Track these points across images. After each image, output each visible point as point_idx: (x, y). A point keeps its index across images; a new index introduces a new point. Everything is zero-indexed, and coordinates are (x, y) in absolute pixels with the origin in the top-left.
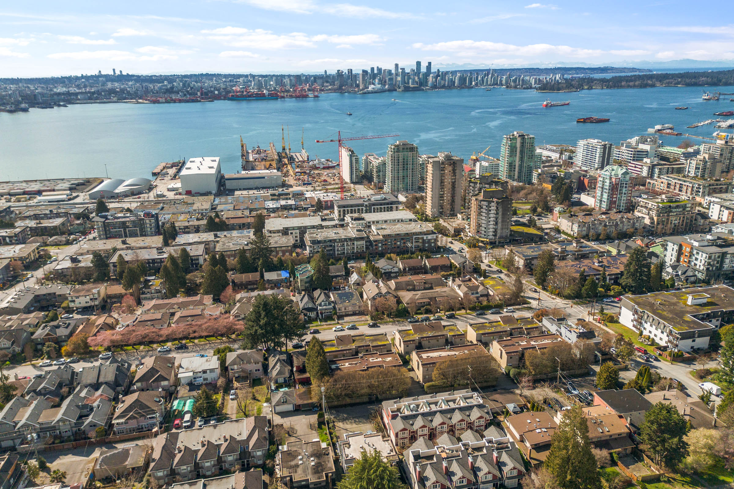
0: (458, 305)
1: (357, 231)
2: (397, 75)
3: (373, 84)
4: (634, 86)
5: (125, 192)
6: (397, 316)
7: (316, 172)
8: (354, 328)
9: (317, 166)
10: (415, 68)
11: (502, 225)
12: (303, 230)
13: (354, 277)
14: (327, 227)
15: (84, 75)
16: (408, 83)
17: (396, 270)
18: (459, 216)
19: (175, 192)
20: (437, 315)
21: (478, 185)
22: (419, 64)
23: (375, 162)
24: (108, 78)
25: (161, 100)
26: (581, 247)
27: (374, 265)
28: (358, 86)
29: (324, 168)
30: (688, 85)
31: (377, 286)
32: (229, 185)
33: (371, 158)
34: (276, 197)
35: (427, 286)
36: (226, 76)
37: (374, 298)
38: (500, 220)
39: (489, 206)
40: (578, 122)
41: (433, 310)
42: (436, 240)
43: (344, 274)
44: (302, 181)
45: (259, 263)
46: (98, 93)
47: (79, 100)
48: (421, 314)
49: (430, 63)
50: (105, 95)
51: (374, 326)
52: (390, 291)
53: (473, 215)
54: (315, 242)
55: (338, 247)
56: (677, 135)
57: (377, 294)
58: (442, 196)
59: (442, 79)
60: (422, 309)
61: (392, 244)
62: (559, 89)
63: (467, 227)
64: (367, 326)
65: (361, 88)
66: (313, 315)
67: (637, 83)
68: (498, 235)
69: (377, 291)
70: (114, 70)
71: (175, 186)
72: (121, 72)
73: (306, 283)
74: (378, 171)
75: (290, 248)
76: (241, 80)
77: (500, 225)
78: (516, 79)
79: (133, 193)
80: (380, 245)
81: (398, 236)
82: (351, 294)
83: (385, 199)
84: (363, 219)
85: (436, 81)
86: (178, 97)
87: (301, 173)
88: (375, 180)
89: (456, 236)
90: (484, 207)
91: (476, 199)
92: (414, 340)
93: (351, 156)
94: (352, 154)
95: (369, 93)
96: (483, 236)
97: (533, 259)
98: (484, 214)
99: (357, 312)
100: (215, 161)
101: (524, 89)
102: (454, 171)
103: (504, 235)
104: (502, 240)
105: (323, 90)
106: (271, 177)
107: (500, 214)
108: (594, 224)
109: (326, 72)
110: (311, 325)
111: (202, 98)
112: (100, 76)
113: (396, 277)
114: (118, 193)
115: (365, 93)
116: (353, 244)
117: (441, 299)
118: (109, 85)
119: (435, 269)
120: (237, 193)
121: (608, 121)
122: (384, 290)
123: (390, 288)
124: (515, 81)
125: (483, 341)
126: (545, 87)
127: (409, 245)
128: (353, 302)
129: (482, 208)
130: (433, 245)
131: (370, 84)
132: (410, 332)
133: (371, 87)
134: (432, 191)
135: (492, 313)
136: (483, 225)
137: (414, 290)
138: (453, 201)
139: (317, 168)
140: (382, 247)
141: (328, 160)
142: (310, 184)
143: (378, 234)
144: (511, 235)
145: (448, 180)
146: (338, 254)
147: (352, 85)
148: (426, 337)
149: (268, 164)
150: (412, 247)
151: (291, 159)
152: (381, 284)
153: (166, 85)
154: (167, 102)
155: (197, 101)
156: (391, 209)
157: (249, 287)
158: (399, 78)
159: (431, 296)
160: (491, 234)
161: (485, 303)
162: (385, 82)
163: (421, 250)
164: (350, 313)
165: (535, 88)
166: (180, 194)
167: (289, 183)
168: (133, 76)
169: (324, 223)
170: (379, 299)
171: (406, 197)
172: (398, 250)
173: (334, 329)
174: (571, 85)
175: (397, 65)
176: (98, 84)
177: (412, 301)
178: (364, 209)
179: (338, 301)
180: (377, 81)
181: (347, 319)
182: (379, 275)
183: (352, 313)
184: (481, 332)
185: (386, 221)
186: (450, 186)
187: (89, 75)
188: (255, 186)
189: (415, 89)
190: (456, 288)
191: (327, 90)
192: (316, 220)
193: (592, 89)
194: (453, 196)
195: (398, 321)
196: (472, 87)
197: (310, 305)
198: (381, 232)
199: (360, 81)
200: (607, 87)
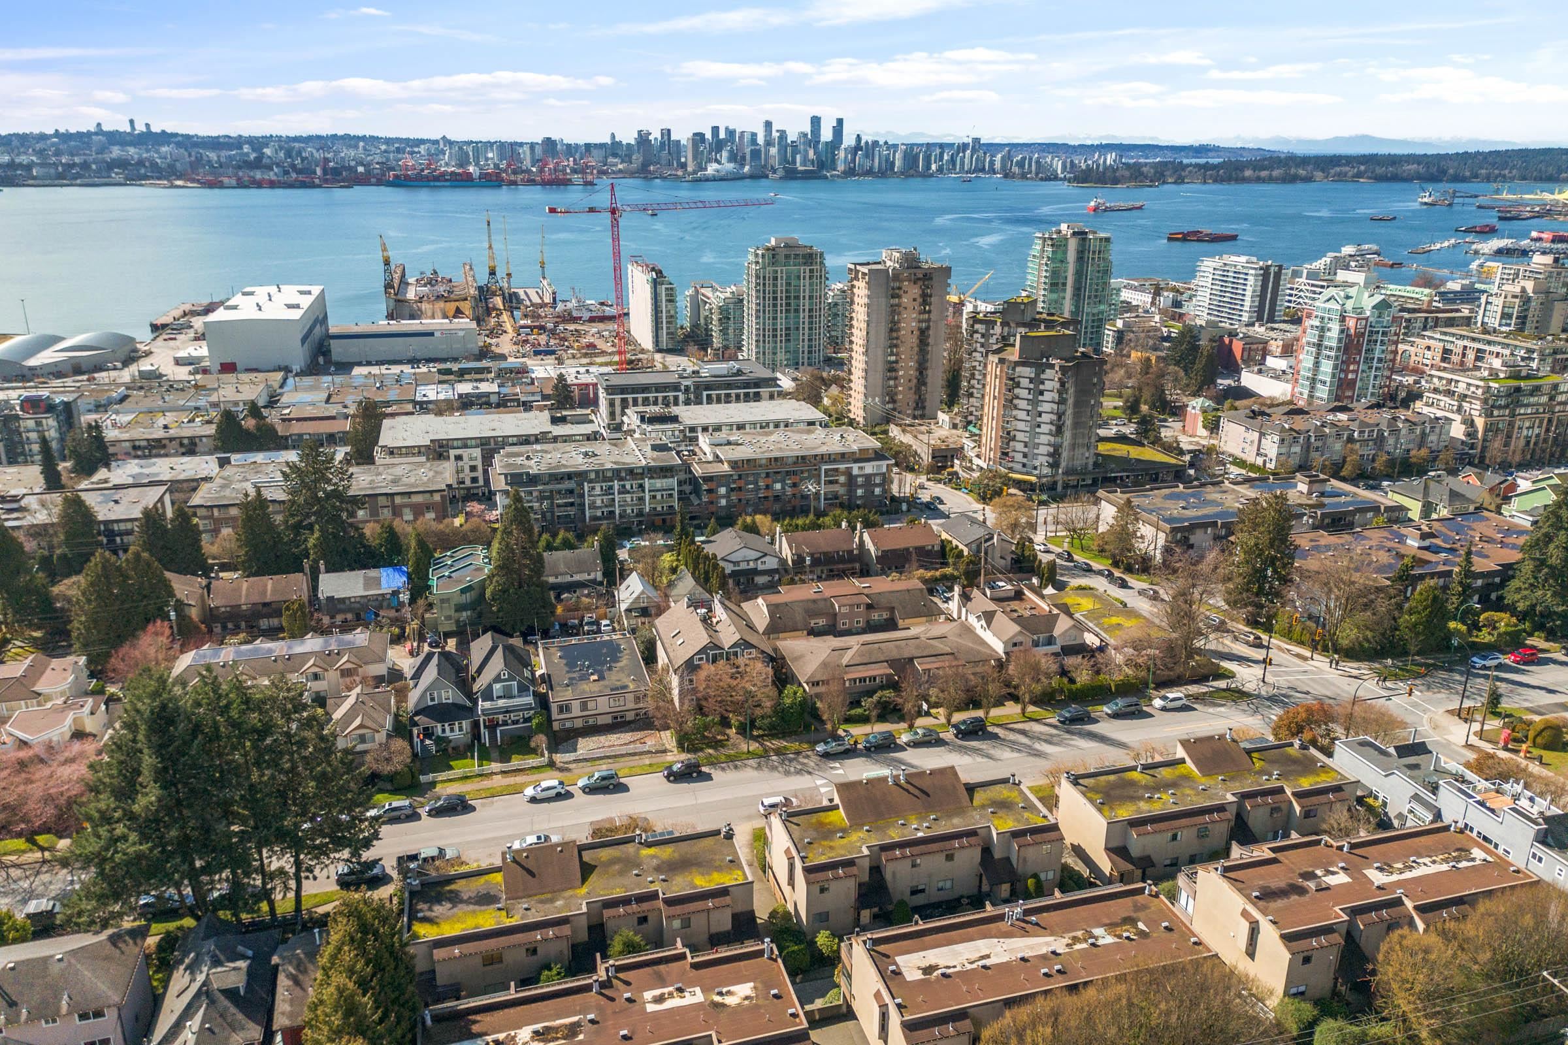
0: (993, 689)
1: (655, 448)
2: (769, 143)
3: (719, 162)
4: (1270, 180)
5: (56, 364)
6: (775, 731)
7: (571, 327)
8: (609, 786)
9: (575, 314)
10: (807, 129)
11: (1074, 436)
12: (490, 447)
13: (631, 589)
14: (567, 439)
15: (62, 130)
16: (794, 162)
17: (771, 563)
18: (943, 417)
19: (191, 368)
20: (921, 722)
21: (998, 329)
22: (816, 121)
23: (716, 298)
24: (114, 137)
25: (226, 180)
26: (1322, 494)
27: (699, 549)
28: (683, 166)
29: (592, 320)
30: (1379, 179)
31: (706, 621)
32: (338, 350)
33: (708, 292)
34: (452, 377)
35: (875, 616)
36: (388, 141)
37: (690, 666)
38: (1068, 421)
39: (1037, 380)
40: (1170, 239)
41: (908, 706)
42: (886, 480)
43: (599, 576)
44: (533, 345)
45: (311, 542)
46: (85, 166)
47: (34, 178)
48: (864, 720)
49: (840, 122)
50: (99, 171)
51: (689, 774)
52: (753, 639)
53: (991, 410)
54: (517, 479)
55: (594, 496)
56: (1392, 266)
57: (703, 650)
58: (891, 368)
59: (867, 156)
60: (867, 702)
61: (757, 489)
62: (1116, 181)
63: (968, 444)
64: (659, 778)
65: (690, 169)
66: (457, 732)
67: (1275, 173)
68: (1063, 464)
69: (703, 639)
70: (132, 122)
71: (195, 354)
72: (147, 125)
73: (460, 608)
74: (725, 318)
75: (437, 497)
76: (422, 149)
77: (1068, 434)
78: (1024, 159)
79: (77, 369)
80: (723, 490)
81: (777, 467)
82: (614, 651)
83: (739, 372)
84: (675, 419)
85: (854, 160)
86: (271, 176)
87: (532, 328)
88: (717, 341)
89: (939, 470)
90: (1025, 382)
91: (1002, 361)
92: (850, 863)
93: (655, 284)
94: (658, 279)
95: (707, 180)
96: (1018, 467)
97: (1193, 528)
98: (1023, 404)
99: (630, 716)
100: (309, 293)
101: (1042, 179)
102: (925, 298)
103: (1078, 463)
104: (1073, 479)
105: (605, 173)
106: (449, 334)
107: (1071, 401)
108: (1321, 437)
109: (613, 136)
110: (442, 776)
111: (326, 181)
112: (99, 131)
113: (772, 587)
114: (31, 369)
115: (700, 180)
116: (641, 486)
117: (931, 664)
118: (116, 152)
119: (894, 561)
120: (357, 371)
121: (1234, 238)
122: (728, 635)
123: (751, 627)
124: (1021, 164)
125: (1135, 852)
126: (1085, 177)
127: (811, 487)
128: (615, 677)
129: (1018, 385)
130: (877, 491)
131: (710, 161)
132: (832, 817)
133: (712, 168)
134: (866, 353)
135: (1116, 716)
136: (1020, 436)
137: (832, 630)
138: (921, 381)
139: (575, 320)
140: (727, 496)
141: (602, 304)
142: (553, 353)
143: (718, 459)
144: (1096, 464)
145: (909, 322)
146: (594, 518)
147: (670, 164)
148: (902, 845)
149: (452, 307)
150: (817, 494)
151: (512, 302)
152: (720, 612)
153: (247, 154)
154: (241, 185)
155: (313, 186)
156: (757, 397)
157: (264, 623)
158: (774, 151)
159: (895, 654)
160: (1043, 460)
161: (1083, 677)
162: (743, 158)
163: (849, 506)
164: (602, 721)
165: (1064, 179)
166: (205, 371)
167: (498, 351)
168: (176, 135)
169: (559, 430)
170: (708, 669)
171: (794, 379)
172: (777, 507)
173: (529, 791)
174: (1142, 174)
175: (768, 125)
176: (90, 149)
177: (831, 672)
178: (682, 397)
179: (561, 675)
180: (725, 154)
181: (586, 746)
182: (714, 581)
183: (608, 720)
184: (1125, 813)
185: (741, 427)
186: (913, 340)
187: (73, 130)
188: (410, 354)
189: (808, 176)
190: (977, 625)
191: (614, 172)
192: (537, 422)
193: (1183, 182)
194: (922, 368)
195: (779, 752)
196: (931, 176)
197: (449, 695)
198: (725, 453)
199: (688, 158)
200: (1215, 181)
